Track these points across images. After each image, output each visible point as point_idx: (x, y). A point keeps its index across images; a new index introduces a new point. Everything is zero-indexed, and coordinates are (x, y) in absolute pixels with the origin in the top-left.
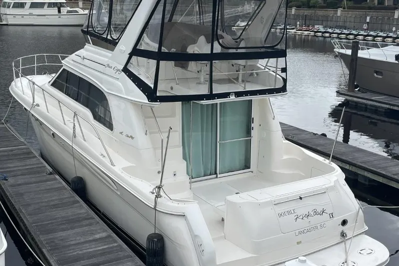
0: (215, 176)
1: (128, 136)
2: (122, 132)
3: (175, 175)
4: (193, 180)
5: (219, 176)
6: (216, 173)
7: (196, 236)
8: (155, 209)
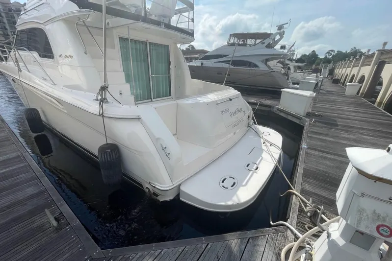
0: (150, 100)
1: (67, 57)
2: (61, 55)
3: (121, 94)
4: (137, 102)
5: (153, 100)
6: (151, 99)
7: (158, 139)
8: (102, 115)
